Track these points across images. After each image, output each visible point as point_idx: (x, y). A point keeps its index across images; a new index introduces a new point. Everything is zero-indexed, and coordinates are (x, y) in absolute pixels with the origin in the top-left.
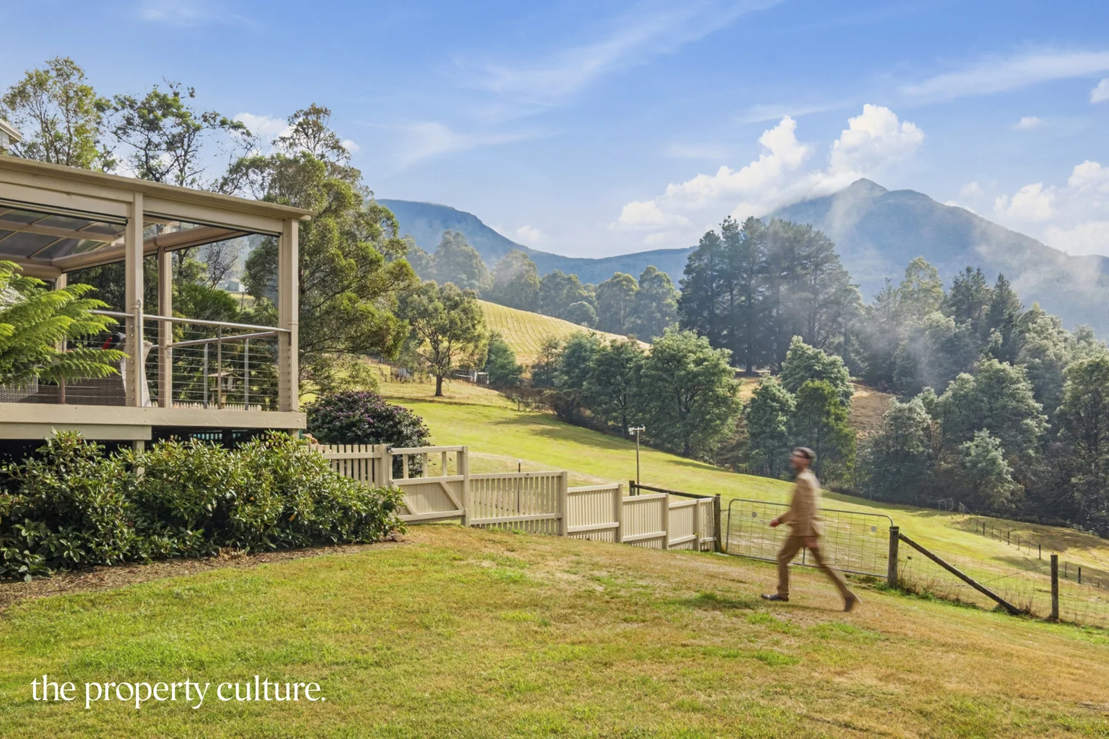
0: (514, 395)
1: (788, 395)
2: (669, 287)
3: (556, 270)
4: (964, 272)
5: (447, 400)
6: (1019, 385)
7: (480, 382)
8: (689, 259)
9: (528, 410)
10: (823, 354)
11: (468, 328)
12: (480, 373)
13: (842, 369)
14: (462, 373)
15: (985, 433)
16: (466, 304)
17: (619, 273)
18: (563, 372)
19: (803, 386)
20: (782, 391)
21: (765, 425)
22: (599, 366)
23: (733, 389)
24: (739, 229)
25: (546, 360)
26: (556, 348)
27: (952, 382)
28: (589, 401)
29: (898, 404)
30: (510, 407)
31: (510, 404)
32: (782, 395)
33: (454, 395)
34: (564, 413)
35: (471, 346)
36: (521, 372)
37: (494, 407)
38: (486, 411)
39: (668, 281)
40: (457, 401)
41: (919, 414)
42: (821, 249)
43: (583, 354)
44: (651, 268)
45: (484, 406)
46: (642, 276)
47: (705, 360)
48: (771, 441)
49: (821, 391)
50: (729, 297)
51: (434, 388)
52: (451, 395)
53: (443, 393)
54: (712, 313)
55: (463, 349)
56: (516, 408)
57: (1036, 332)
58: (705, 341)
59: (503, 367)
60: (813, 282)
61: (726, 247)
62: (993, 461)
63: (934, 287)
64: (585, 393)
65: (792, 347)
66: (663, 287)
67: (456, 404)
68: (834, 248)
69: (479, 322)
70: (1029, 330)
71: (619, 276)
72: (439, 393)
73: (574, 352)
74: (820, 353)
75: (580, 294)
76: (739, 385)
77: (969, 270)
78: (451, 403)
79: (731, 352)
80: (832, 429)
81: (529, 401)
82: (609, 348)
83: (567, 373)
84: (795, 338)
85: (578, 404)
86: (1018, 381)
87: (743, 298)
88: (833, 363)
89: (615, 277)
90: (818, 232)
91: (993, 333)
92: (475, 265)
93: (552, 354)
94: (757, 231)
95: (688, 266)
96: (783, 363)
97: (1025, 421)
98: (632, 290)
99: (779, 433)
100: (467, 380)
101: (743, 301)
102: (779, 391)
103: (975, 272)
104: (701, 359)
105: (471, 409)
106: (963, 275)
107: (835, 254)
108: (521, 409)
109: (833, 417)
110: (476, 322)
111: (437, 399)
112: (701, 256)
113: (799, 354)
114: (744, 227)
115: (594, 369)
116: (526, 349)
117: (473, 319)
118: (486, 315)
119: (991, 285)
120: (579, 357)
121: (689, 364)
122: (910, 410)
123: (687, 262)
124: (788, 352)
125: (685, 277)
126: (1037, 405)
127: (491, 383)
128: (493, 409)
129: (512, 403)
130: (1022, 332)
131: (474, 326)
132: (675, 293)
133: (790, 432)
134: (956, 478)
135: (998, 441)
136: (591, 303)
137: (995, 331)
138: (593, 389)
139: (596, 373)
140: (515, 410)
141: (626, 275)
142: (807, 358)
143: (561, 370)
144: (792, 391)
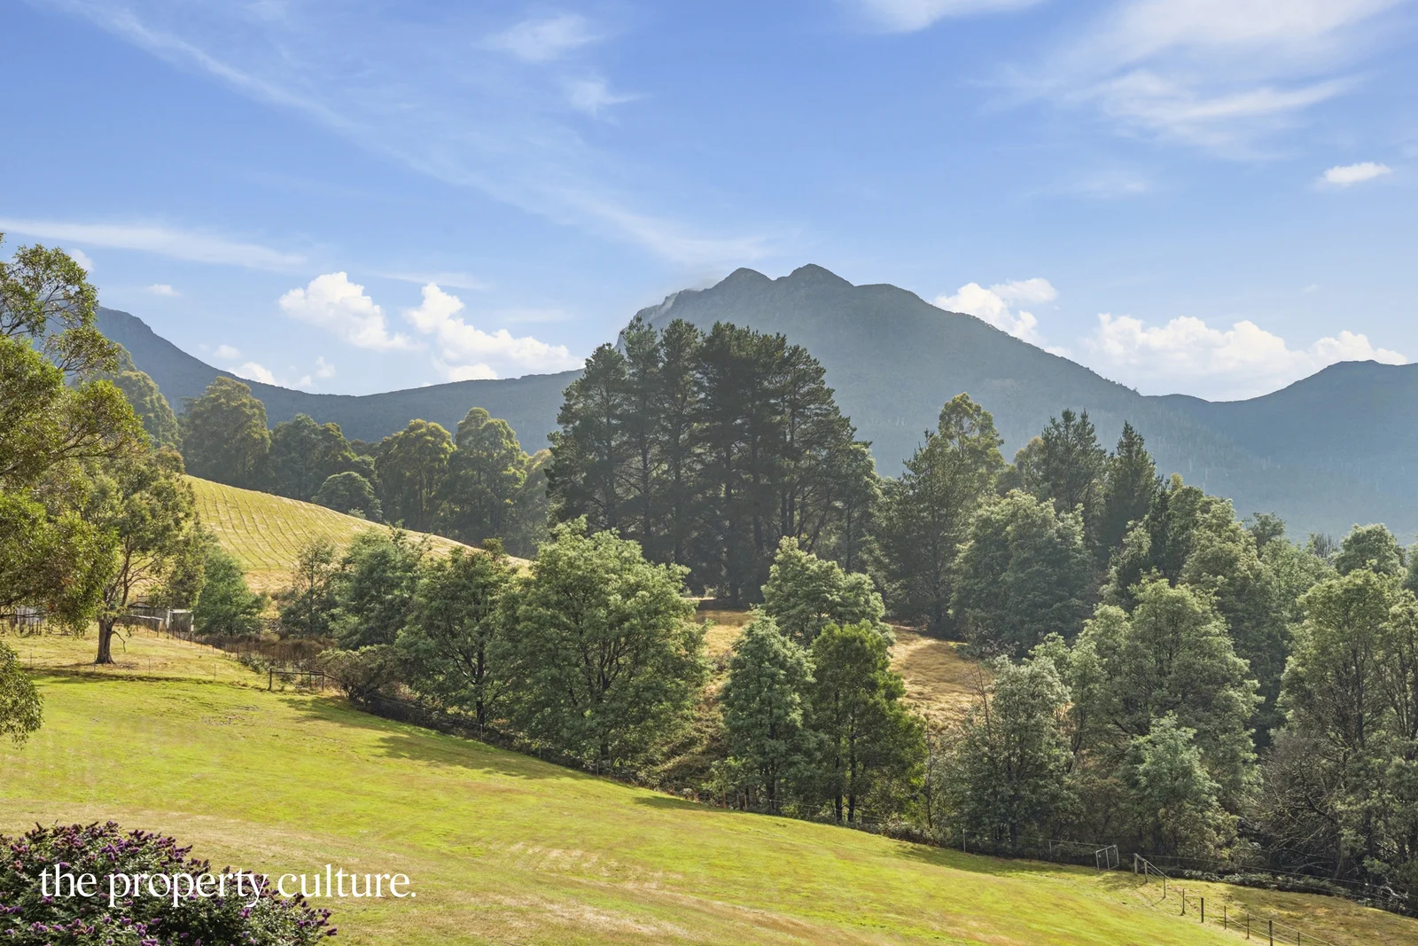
0: (256, 657)
1: (800, 653)
2: (510, 446)
3: (301, 416)
4: (1060, 420)
5: (123, 672)
6: (1210, 627)
7: (178, 628)
8: (567, 394)
9: (289, 688)
10: (837, 570)
11: (167, 528)
12: (176, 611)
13: (871, 598)
14: (147, 614)
15: (1168, 720)
16: (162, 480)
17: (419, 420)
18: (349, 610)
19: (823, 633)
20: (789, 644)
21: (760, 711)
22: (431, 599)
23: (693, 642)
24: (657, 341)
25: (308, 583)
26: (327, 562)
27: (1089, 621)
28: (413, 668)
29: (1012, 668)
30: (251, 683)
31: (248, 676)
32: (789, 654)
33: (135, 660)
34: (361, 694)
35: (170, 563)
36: (260, 609)
37: (220, 683)
38: (204, 693)
39: (509, 436)
40: (144, 673)
41: (1050, 685)
42: (802, 377)
43: (389, 574)
44: (479, 412)
45: (198, 682)
46: (461, 427)
47: (638, 586)
48: (773, 742)
49: (858, 644)
50: (640, 466)
51: (94, 645)
52: (130, 659)
53: (114, 658)
54: (610, 493)
55: (156, 569)
56: (265, 685)
57: (1210, 527)
58: (634, 549)
59: (226, 599)
60: (788, 438)
61: (634, 375)
62: (1187, 772)
63: (989, 446)
64: (402, 653)
65: (780, 557)
66: (500, 446)
67: (141, 679)
68: (824, 377)
69: (187, 515)
70: (1195, 524)
71: (420, 426)
72: (103, 657)
73: (371, 570)
74: (832, 568)
75: (345, 458)
76: (704, 632)
77: (1068, 416)
78: (131, 679)
79: (687, 570)
80: (883, 716)
81: (289, 670)
82: (449, 564)
83: (357, 611)
84: (785, 541)
85: (391, 673)
86: (1207, 621)
87: (665, 467)
88: (857, 588)
89: (412, 429)
90: (797, 348)
91: (1132, 529)
92: (149, 406)
93: (319, 573)
94: (689, 345)
95: (566, 408)
96: (763, 587)
97: (1223, 693)
98: (444, 451)
99: (787, 726)
100: (153, 626)
101: (664, 472)
102: (784, 645)
103: (1078, 419)
104: (630, 586)
105: (173, 689)
106: (1057, 427)
107: (826, 387)
108: (275, 687)
109: (883, 692)
110: (181, 515)
111: (100, 669)
112: (588, 389)
113: (796, 574)
114: (665, 339)
115: (422, 607)
116: (256, 561)
117: (176, 507)
118: (199, 500)
119: (1107, 441)
120: (382, 581)
121: (610, 594)
122: (1033, 678)
123: (563, 401)
124: (773, 568)
125: (560, 429)
126: (1240, 662)
127: (201, 632)
128: (219, 689)
129: (254, 674)
130: (1185, 528)
131: (177, 522)
132: (520, 458)
133: (806, 723)
134: (1122, 805)
135: (1191, 733)
136: (364, 473)
137: (1136, 525)
138: (421, 645)
139: (426, 612)
140: (262, 690)
141: (432, 424)
142: (810, 577)
143: (347, 606)
144: (805, 642)
